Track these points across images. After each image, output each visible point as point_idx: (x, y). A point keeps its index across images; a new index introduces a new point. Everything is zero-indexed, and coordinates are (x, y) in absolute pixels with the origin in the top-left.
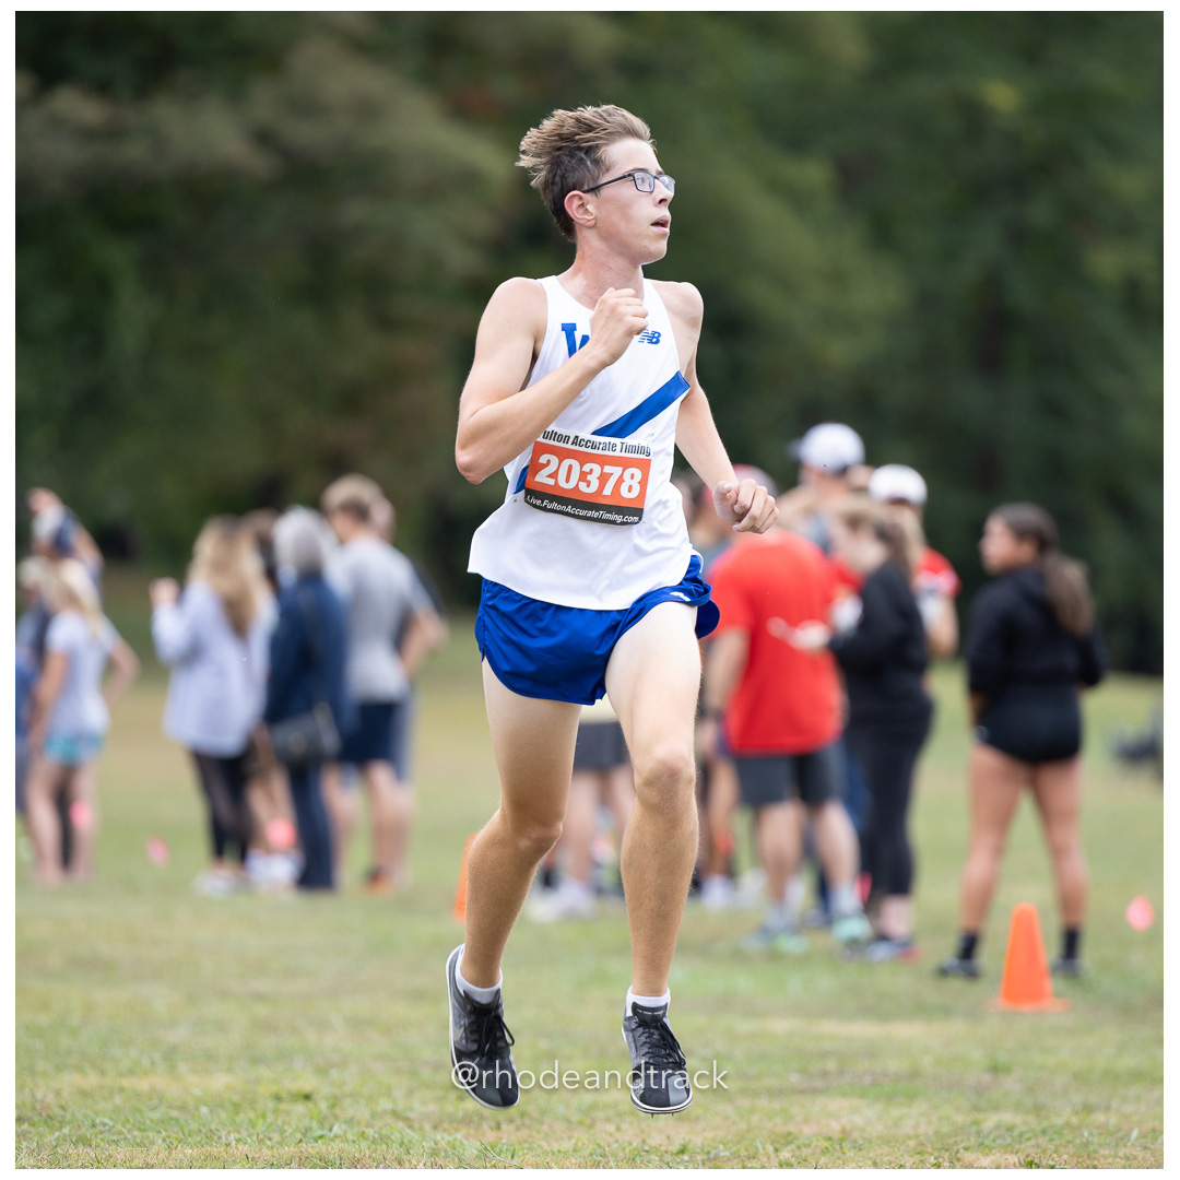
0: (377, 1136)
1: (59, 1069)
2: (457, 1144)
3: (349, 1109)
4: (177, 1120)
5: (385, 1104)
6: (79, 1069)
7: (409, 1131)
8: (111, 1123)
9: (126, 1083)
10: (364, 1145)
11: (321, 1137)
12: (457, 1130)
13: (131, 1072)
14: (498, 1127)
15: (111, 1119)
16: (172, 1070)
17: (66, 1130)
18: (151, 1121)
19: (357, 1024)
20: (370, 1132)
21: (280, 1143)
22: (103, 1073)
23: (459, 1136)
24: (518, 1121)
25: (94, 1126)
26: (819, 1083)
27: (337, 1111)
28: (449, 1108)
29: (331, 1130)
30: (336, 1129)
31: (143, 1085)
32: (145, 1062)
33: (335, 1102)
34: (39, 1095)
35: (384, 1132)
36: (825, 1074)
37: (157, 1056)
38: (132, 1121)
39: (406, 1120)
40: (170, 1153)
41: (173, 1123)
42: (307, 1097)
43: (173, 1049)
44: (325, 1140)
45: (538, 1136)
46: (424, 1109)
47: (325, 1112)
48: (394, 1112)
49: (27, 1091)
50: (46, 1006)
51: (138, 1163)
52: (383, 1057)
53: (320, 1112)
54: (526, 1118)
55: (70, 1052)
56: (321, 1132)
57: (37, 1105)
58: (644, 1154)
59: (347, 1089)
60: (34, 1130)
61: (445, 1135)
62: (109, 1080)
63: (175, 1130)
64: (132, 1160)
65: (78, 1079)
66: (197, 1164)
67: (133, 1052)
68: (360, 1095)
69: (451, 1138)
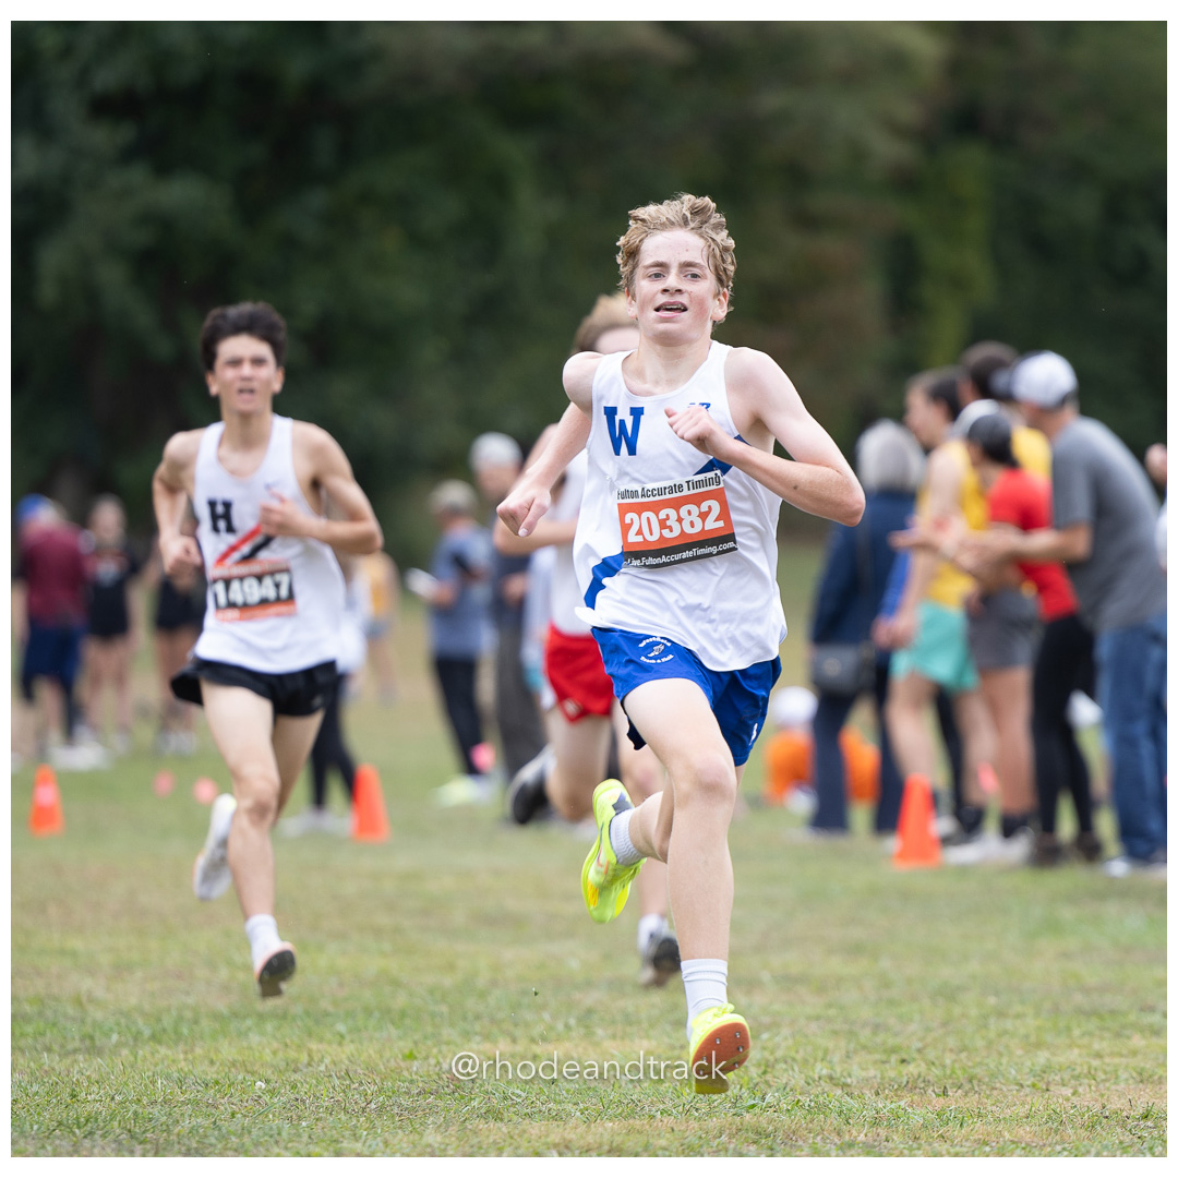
0: (812, 1104)
1: (467, 1035)
2: (901, 1112)
3: (782, 1076)
5: (821, 1069)
6: (487, 1037)
7: (848, 1099)
8: (524, 1095)
9: (537, 1049)
10: (800, 1113)
11: (753, 1106)
12: (900, 1098)
13: (544, 1039)
14: (945, 1093)
16: (589, 1034)
17: (475, 1103)
18: (568, 1091)
19: (788, 982)
20: (805, 1100)
21: (707, 1114)
22: (514, 1041)
23: (902, 1103)
24: (967, 1087)
25: (505, 1098)
27: (769, 1077)
28: (892, 1074)
29: (763, 1099)
30: (768, 1098)
32: (560, 1027)
34: (445, 1066)
35: (821, 1099)
37: (572, 1022)
39: (845, 1086)
40: (589, 1126)
43: (590, 1012)
44: (757, 1110)
45: (989, 1102)
46: (864, 1074)
47: (757, 1080)
48: (831, 1078)
49: (432, 1061)
50: (451, 967)
51: (554, 1138)
52: (818, 1018)
53: (751, 1079)
54: (975, 1082)
55: (478, 1017)
56: (753, 1102)
57: (444, 1076)
58: (1104, 1121)
59: (779, 1054)
60: (441, 1104)
61: (888, 1102)
62: (519, 1048)
63: (594, 1100)
64: (547, 1136)
65: (487, 1046)
66: (618, 1139)
67: (546, 1016)
68: (794, 1059)
69: (893, 1106)
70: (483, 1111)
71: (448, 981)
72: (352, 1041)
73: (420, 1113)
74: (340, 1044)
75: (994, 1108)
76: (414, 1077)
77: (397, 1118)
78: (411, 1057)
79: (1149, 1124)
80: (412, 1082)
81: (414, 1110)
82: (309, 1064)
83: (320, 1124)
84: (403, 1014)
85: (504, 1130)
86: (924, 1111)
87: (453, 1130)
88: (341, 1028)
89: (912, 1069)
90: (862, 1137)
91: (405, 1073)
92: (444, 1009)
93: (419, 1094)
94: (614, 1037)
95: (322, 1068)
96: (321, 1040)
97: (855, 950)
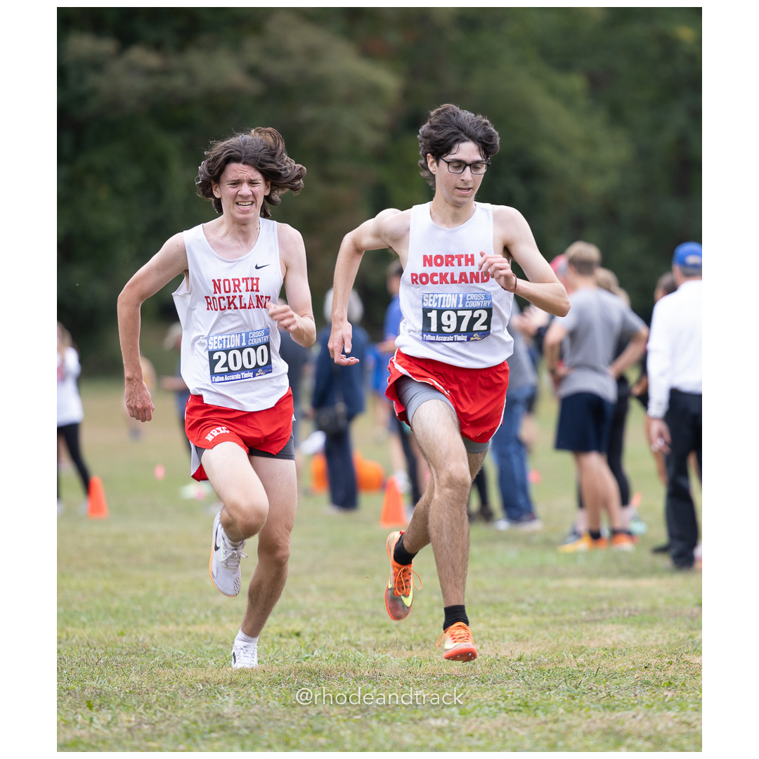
0: (340, 656)
1: (152, 622)
3: (323, 640)
4: (222, 650)
5: (344, 637)
6: (163, 622)
7: (359, 653)
8: (183, 654)
9: (190, 629)
10: (333, 661)
11: (307, 658)
12: (387, 652)
13: (194, 623)
14: (411, 648)
15: (183, 651)
16: (218, 620)
17: (157, 659)
18: (207, 651)
19: (325, 590)
20: (336, 654)
22: (178, 624)
23: (388, 655)
24: (423, 645)
25: (173, 656)
26: (598, 616)
27: (316, 642)
28: (382, 639)
29: (313, 654)
30: (316, 653)
31: (201, 629)
32: (202, 616)
33: (315, 636)
34: (141, 639)
35: (344, 653)
36: (602, 611)
37: (209, 613)
38: (195, 651)
39: (356, 646)
40: (219, 670)
41: (220, 652)
42: (298, 634)
43: (218, 608)
44: (310, 660)
45: (435, 653)
46: (367, 639)
47: (309, 643)
48: (349, 642)
49: (133, 636)
50: (143, 585)
51: (200, 677)
52: (341, 609)
53: (306, 643)
54: (427, 642)
55: (158, 612)
56: (308, 655)
57: (140, 645)
58: (497, 662)
59: (321, 629)
60: (138, 659)
61: (380, 654)
62: (181, 628)
63: (221, 656)
64: (196, 676)
65: (163, 628)
66: (235, 677)
67: (195, 611)
68: (329, 632)
69: (383, 656)
70: (161, 663)
71: (141, 593)
72: (90, 626)
73: (127, 665)
74: (84, 628)
75: (438, 657)
76: (124, 645)
77: (115, 668)
78: (122, 634)
79: (522, 663)
80: (123, 648)
81: (124, 663)
82: (67, 639)
83: (73, 672)
84: (117, 611)
85: (173, 673)
86: (400, 659)
87: (145, 673)
88: (84, 619)
89: (393, 636)
90: (366, 674)
91: (119, 643)
92: (139, 608)
93: (127, 654)
94: (231, 621)
95: (74, 641)
96: (73, 626)
97: (361, 572)
